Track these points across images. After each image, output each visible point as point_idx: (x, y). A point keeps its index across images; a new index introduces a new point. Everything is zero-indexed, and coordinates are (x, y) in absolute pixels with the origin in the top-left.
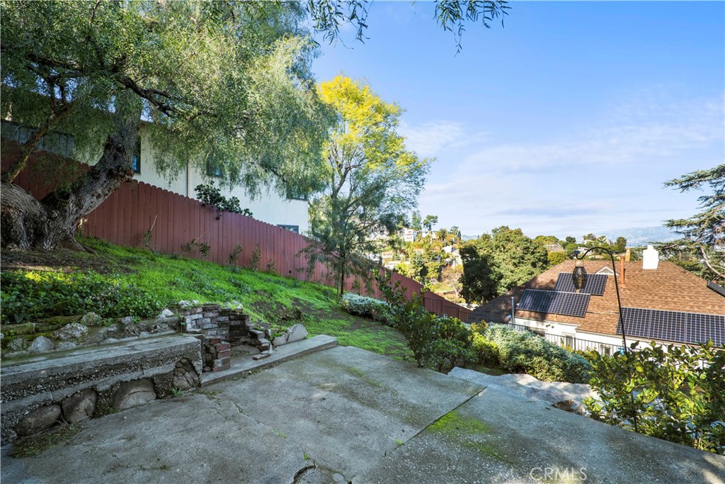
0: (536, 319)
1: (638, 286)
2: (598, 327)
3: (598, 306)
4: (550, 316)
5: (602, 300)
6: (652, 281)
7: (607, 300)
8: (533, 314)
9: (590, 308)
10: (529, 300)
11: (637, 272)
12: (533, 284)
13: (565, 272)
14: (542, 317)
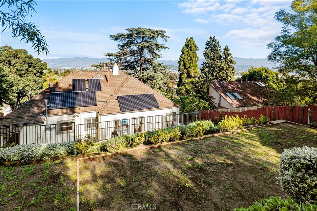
0: (68, 114)
1: (115, 83)
2: (111, 110)
3: (101, 97)
4: (77, 109)
5: (102, 93)
6: (119, 81)
7: (104, 93)
8: (65, 111)
9: (98, 100)
10: (58, 101)
11: (112, 77)
12: (57, 89)
13: (75, 78)
14: (72, 111)
